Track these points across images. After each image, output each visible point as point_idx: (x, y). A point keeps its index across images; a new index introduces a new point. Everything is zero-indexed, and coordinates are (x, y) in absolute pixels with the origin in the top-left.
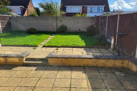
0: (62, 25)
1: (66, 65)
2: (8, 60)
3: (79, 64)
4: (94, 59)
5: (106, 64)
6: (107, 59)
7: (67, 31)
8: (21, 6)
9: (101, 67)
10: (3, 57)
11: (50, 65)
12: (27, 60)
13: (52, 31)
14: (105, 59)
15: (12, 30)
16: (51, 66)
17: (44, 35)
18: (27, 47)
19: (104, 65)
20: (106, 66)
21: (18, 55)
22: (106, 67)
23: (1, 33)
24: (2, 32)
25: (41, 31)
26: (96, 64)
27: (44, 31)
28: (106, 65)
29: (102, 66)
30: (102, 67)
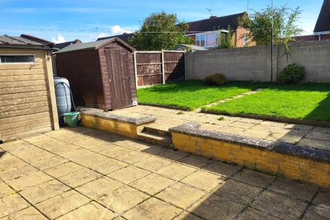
0: (290, 65)
1: (205, 154)
2: (119, 126)
3: (232, 157)
4: (271, 151)
5: (311, 175)
6: (312, 159)
7: (306, 82)
8: (222, 31)
9: (295, 181)
10: (112, 119)
11: (176, 147)
12: (145, 130)
13: (264, 81)
14: (305, 157)
15: (186, 79)
16: (176, 150)
17: (235, 88)
18: (174, 109)
19: (302, 176)
20: (312, 181)
21: (131, 119)
22: (310, 184)
23: (164, 83)
24: (166, 81)
25: (239, 79)
26: (279, 169)
27: (244, 80)
28: (310, 178)
29: (296, 178)
30: (299, 181)
